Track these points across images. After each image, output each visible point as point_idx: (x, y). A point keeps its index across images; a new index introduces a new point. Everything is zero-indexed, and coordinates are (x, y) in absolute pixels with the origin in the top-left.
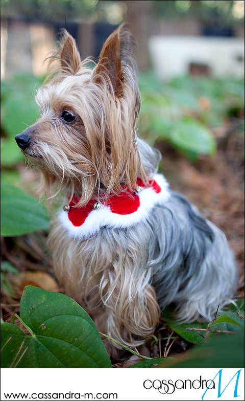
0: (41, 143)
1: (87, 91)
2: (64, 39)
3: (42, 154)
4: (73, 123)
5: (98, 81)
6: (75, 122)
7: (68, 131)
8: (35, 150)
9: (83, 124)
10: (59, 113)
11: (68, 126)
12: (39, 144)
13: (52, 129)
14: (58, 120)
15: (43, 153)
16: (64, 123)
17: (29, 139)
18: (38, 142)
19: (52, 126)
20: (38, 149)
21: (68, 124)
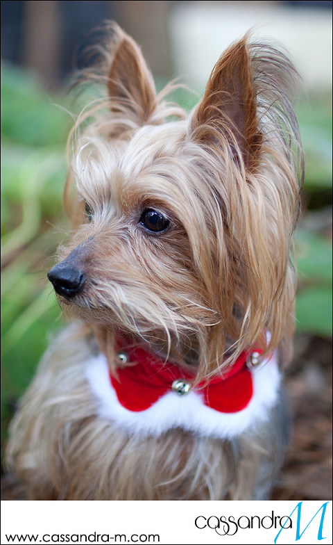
0: (106, 284)
1: (186, 162)
2: (115, 42)
3: (109, 305)
4: (165, 233)
5: (206, 138)
6: (169, 231)
7: (156, 251)
8: (93, 299)
9: (186, 234)
10: (135, 214)
11: (156, 241)
12: (102, 286)
13: (123, 249)
14: (132, 230)
15: (113, 302)
16: (145, 233)
17: (82, 277)
18: (100, 282)
19: (120, 242)
20: (100, 296)
21: (156, 237)
